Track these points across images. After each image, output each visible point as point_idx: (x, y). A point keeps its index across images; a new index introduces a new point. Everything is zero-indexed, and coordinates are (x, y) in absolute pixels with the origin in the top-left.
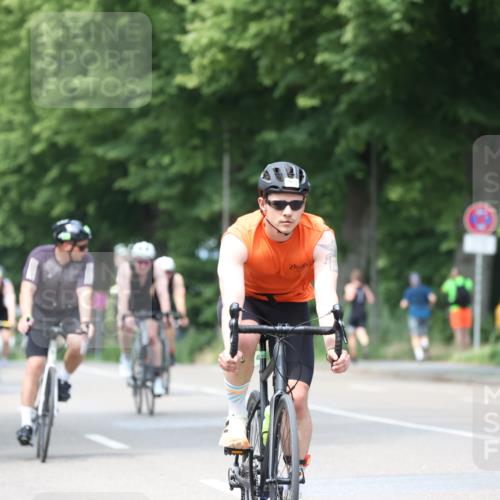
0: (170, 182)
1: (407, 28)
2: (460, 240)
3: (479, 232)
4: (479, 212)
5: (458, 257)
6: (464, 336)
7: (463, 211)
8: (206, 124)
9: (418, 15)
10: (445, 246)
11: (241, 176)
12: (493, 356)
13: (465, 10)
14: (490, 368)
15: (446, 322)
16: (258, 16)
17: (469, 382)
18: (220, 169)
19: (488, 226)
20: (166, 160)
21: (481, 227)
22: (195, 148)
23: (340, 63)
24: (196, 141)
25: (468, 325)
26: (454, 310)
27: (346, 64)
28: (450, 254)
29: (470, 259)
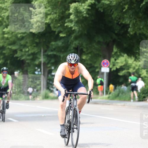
0: (29, 55)
1: (87, 16)
2: (100, 69)
3: (105, 67)
4: (105, 62)
5: (100, 73)
6: (101, 93)
7: (101, 62)
8: (37, 41)
9: (90, 13)
10: (97, 70)
11: (46, 53)
12: (109, 98)
13: (102, 11)
14: (108, 100)
15: (97, 89)
16: (50, 14)
17: (103, 104)
18: (41, 51)
19: (107, 65)
20: (27, 50)
21: (106, 65)
22: (34, 46)
23: (71, 25)
24: (35, 45)
25: (102, 90)
26: (99, 86)
27: (72, 25)
28: (98, 72)
29: (103, 73)
